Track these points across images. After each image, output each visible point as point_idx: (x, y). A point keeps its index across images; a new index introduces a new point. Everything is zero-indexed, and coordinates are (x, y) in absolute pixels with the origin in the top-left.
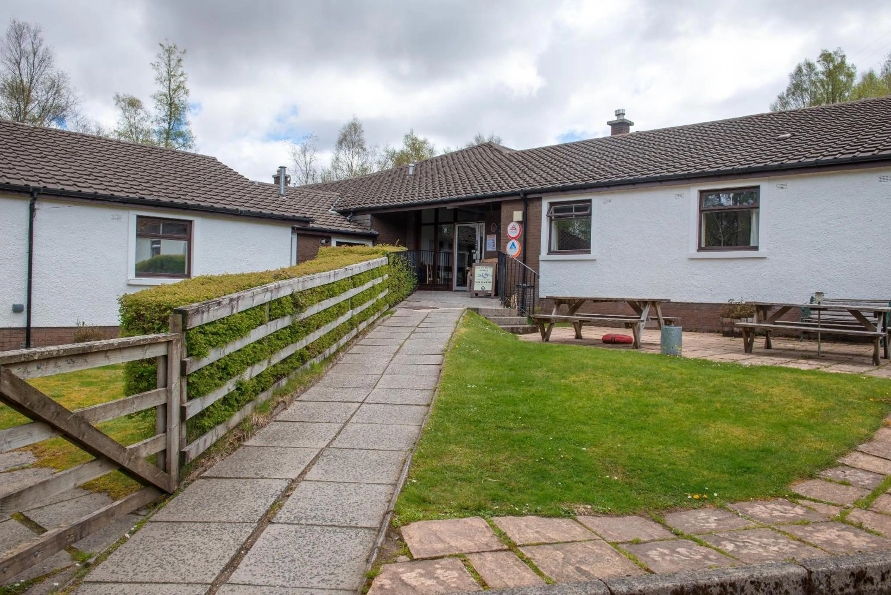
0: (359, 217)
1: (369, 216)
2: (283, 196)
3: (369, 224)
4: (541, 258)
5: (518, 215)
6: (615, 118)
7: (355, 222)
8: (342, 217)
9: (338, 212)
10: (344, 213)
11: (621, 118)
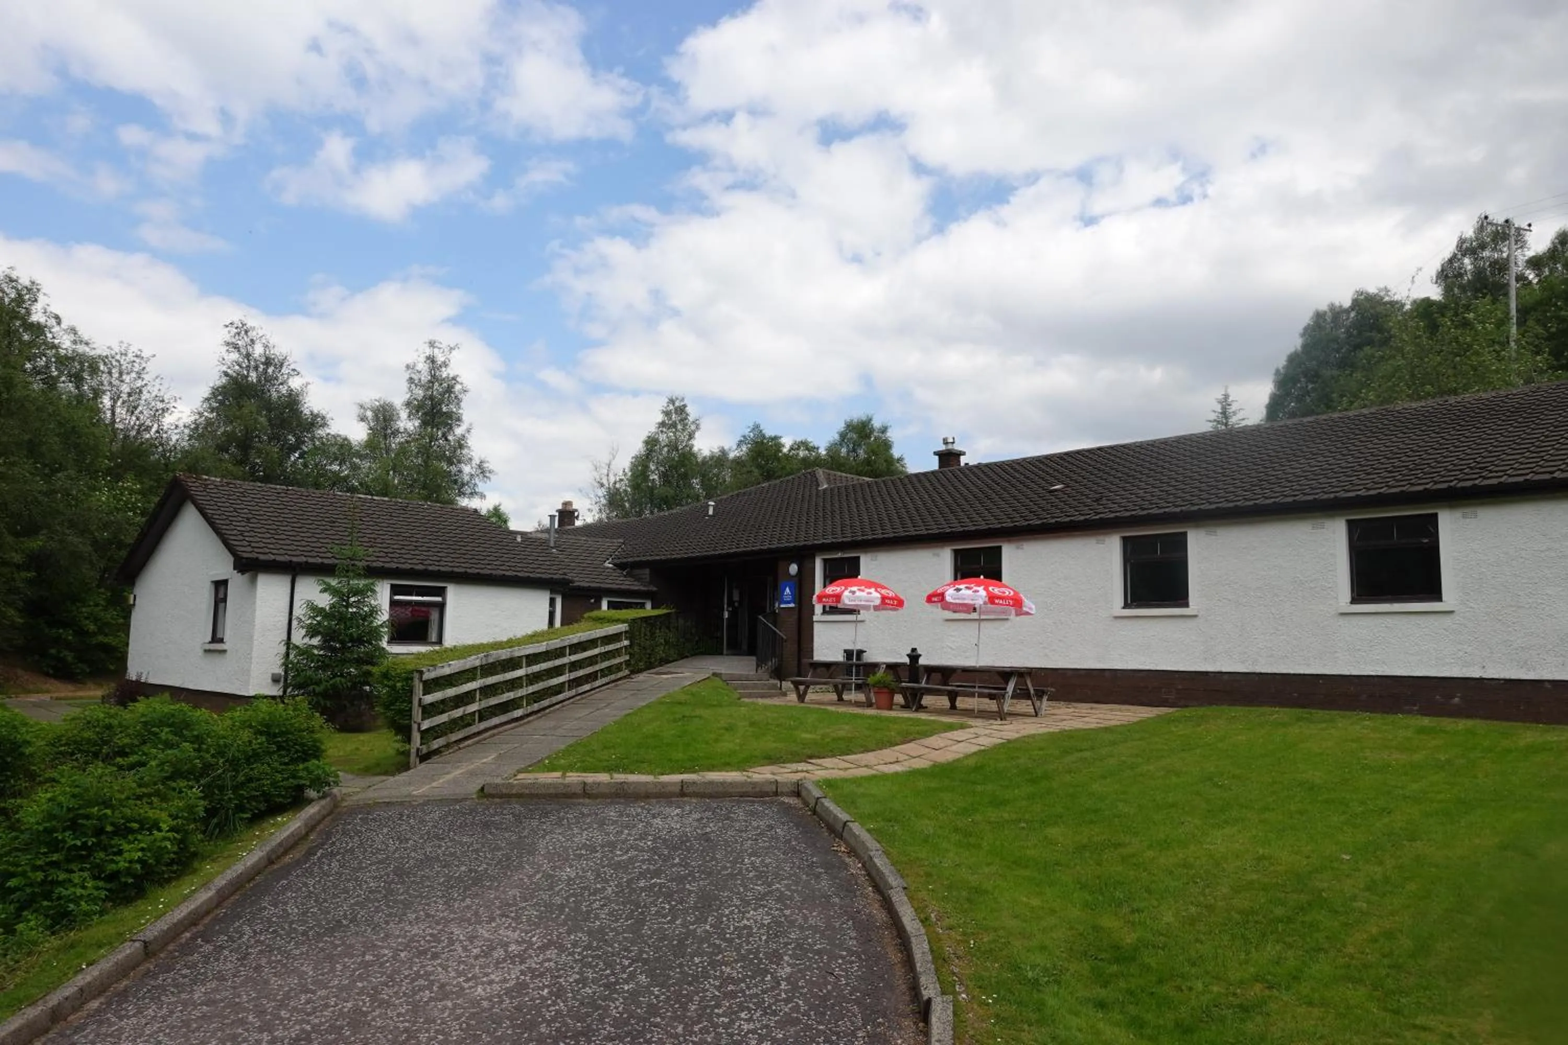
0: (637, 572)
1: (647, 571)
2: (552, 548)
3: (648, 580)
4: (815, 618)
5: (793, 569)
6: (942, 448)
7: (632, 576)
8: (619, 571)
9: (615, 565)
10: (620, 566)
11: (950, 447)
